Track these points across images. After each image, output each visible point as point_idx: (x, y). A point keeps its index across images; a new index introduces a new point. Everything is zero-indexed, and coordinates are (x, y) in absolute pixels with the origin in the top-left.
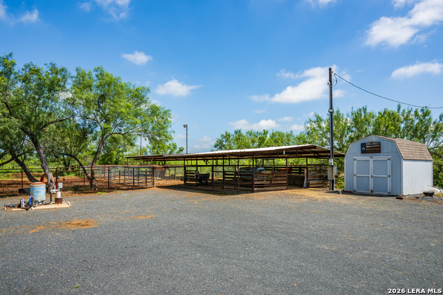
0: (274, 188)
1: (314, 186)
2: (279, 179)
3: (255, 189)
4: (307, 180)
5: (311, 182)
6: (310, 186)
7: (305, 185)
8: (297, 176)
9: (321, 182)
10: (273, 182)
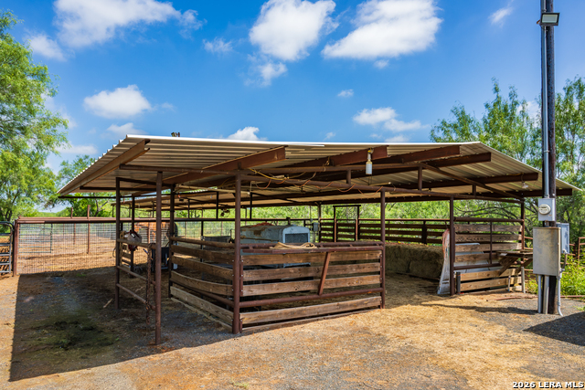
0: (331, 306)
1: (472, 286)
2: (353, 269)
3: (246, 318)
4: (452, 268)
5: (464, 276)
6: (463, 287)
7: (443, 285)
8: (415, 252)
9: (492, 272)
10: (328, 284)
